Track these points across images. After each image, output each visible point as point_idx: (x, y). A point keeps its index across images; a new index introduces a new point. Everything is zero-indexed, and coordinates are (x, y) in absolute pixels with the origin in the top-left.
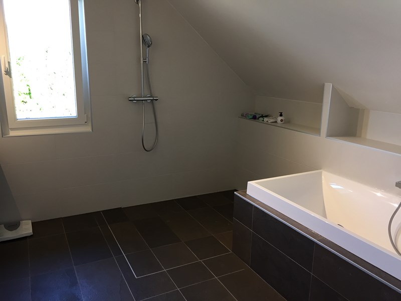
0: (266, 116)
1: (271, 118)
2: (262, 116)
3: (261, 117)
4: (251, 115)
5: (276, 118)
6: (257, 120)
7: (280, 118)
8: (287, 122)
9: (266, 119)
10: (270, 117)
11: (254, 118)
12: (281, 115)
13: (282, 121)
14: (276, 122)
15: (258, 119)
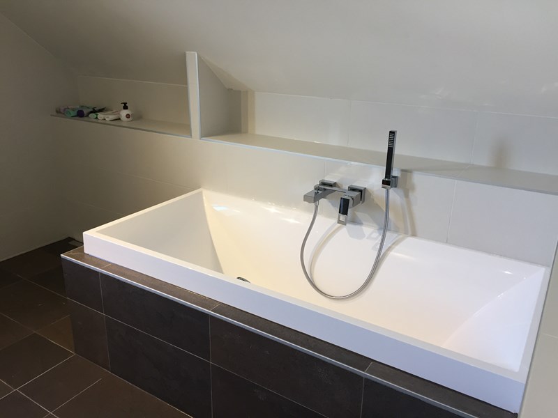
0: (101, 111)
1: (110, 112)
2: (94, 111)
3: (91, 112)
4: (73, 110)
5: (118, 112)
6: (86, 119)
7: (124, 113)
8: (137, 117)
9: (100, 116)
10: (107, 111)
11: (80, 114)
12: (125, 108)
13: (128, 116)
14: (120, 119)
15: (88, 116)
